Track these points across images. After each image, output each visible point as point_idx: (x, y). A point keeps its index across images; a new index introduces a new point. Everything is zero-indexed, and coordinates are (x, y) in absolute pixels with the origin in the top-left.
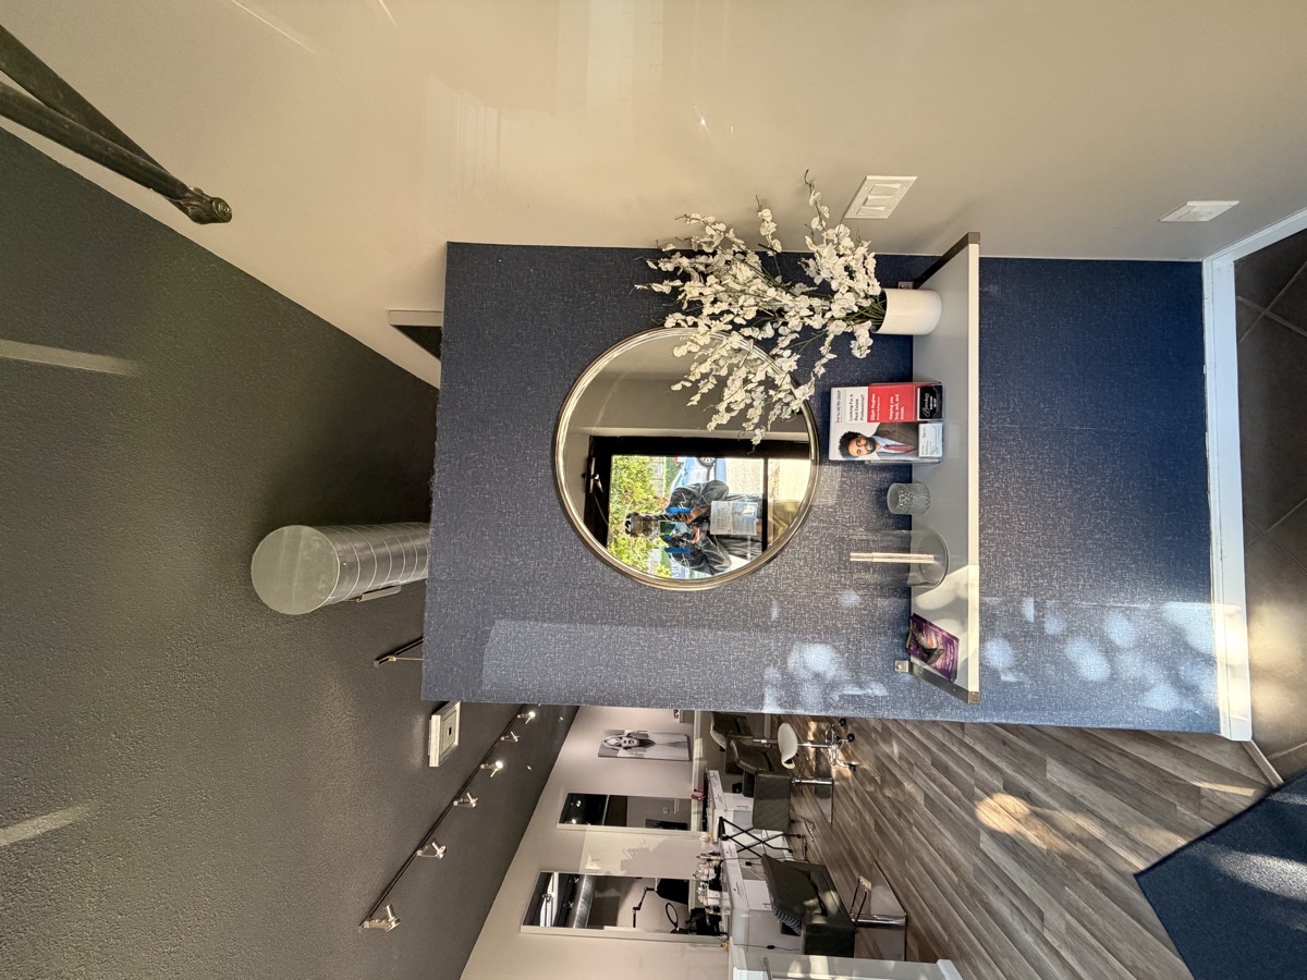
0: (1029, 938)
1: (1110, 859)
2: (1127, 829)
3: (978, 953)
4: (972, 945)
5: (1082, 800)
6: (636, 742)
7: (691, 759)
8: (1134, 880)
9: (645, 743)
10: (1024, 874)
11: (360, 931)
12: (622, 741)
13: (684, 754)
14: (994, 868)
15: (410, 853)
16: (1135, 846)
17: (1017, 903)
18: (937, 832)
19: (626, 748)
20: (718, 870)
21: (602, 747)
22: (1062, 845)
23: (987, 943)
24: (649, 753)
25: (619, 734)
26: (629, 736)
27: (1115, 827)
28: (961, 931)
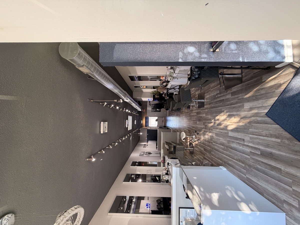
0: (241, 148)
1: (259, 115)
2: (264, 105)
3: (229, 160)
4: (227, 159)
5: (253, 107)
6: (148, 153)
7: (161, 156)
8: (266, 115)
9: (150, 153)
10: (240, 134)
11: (86, 160)
12: (144, 153)
13: (159, 155)
14: (232, 138)
15: (97, 152)
16: (265, 107)
17: (238, 142)
18: (219, 140)
19: (146, 154)
20: (167, 171)
21: (140, 154)
22: (248, 120)
23: (231, 156)
24: (151, 155)
25: (144, 152)
26: (146, 152)
27: (261, 107)
28: (225, 158)
